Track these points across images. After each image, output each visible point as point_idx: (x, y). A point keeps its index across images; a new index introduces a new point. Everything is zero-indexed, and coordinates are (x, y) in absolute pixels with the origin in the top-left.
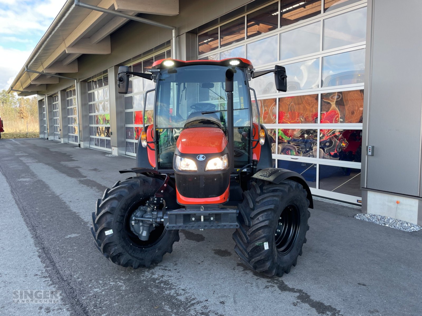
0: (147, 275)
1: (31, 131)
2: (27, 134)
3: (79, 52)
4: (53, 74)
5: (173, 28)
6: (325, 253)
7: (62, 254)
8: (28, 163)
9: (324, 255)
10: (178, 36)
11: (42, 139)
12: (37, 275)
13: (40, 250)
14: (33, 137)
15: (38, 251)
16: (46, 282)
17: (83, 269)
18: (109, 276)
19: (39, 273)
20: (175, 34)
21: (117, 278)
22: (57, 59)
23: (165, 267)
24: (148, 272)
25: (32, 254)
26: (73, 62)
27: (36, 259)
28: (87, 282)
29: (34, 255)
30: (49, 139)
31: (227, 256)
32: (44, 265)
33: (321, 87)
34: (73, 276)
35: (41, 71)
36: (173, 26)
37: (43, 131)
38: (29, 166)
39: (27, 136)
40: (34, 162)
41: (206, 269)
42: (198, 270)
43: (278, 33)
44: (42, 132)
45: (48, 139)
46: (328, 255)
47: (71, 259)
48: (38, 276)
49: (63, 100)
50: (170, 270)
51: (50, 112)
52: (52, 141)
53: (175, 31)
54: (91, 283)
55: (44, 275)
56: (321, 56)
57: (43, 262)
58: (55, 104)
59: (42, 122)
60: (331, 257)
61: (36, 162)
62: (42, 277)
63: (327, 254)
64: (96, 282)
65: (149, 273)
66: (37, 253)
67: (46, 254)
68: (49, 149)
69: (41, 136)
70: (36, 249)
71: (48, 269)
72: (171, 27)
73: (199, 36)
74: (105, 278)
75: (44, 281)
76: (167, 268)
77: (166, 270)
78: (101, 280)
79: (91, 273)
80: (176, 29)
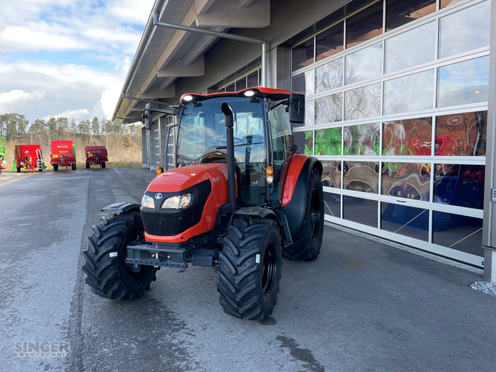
0: (167, 339)
1: (135, 160)
2: (131, 163)
3: (172, 75)
4: (151, 100)
5: (262, 42)
6: (402, 334)
7: (94, 303)
8: (116, 195)
9: (399, 337)
10: (269, 51)
11: (145, 169)
12: (58, 325)
13: (76, 297)
14: (137, 166)
15: (73, 297)
16: (62, 334)
17: (105, 323)
18: (127, 334)
19: (61, 323)
20: (266, 49)
21: (133, 339)
22: (152, 84)
23: (191, 331)
24: (170, 335)
25: (66, 300)
26: (169, 86)
27: (66, 307)
28: (101, 339)
29: (67, 301)
30: (151, 169)
31: (271, 324)
32: (71, 314)
33: (436, 108)
34: (92, 330)
35: (139, 98)
36: (262, 40)
37: (145, 160)
38: (116, 199)
39: (130, 166)
40: (123, 195)
41: (236, 339)
42: (226, 339)
43: (383, 39)
44: (145, 162)
45: (149, 169)
46: (403, 338)
47: (100, 310)
48: (59, 327)
49: (163, 127)
50: (194, 335)
51: (152, 140)
52: (153, 171)
53: (265, 45)
54: (105, 340)
55: (64, 326)
56: (435, 67)
57: (71, 310)
58: (157, 132)
59: (144, 150)
60: (407, 340)
61: (126, 195)
62: (61, 328)
63: (403, 336)
64: (110, 340)
65: (170, 337)
66: (71, 299)
67: (79, 301)
68: (145, 180)
69: (144, 166)
70: (72, 294)
71: (72, 319)
72: (260, 41)
73: (293, 49)
74: (121, 337)
75: (61, 332)
76: (193, 332)
77: (190, 334)
78: (116, 339)
79: (110, 329)
80: (266, 43)
